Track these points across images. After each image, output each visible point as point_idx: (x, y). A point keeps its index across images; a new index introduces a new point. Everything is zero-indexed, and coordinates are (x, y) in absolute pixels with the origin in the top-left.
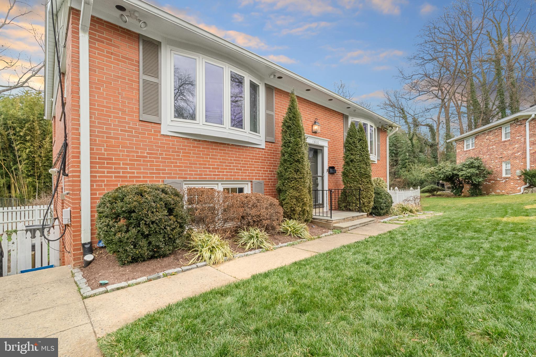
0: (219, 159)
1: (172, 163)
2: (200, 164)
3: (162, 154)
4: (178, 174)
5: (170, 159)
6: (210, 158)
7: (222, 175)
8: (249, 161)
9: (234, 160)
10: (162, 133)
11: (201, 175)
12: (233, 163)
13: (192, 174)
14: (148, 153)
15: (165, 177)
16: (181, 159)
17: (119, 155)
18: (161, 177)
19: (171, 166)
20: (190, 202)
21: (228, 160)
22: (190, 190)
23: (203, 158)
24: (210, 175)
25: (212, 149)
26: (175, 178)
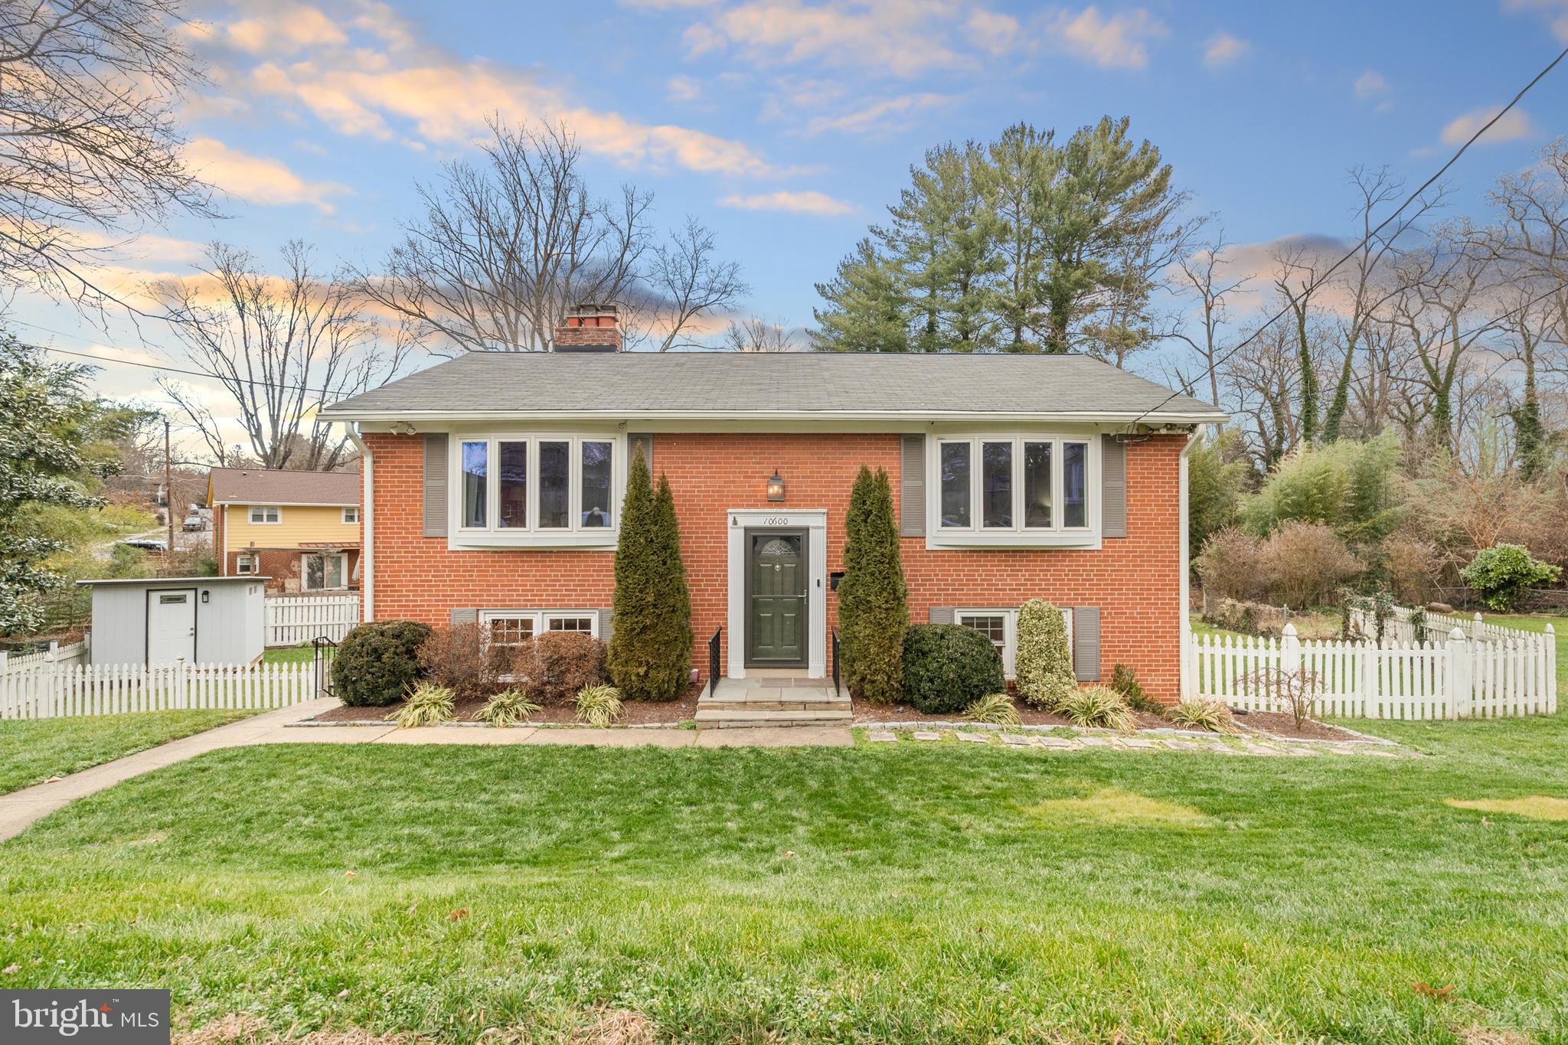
0: (534, 576)
1: (463, 586)
2: (502, 586)
3: (450, 576)
4: (470, 601)
5: (460, 581)
6: (519, 576)
7: (540, 600)
8: (592, 576)
9: (562, 576)
10: (450, 549)
11: (504, 601)
12: (559, 581)
13: (490, 601)
14: (433, 576)
15: (452, 606)
16: (475, 581)
17: (401, 581)
18: (448, 606)
19: (461, 591)
20: (495, 637)
21: (550, 576)
22: (495, 622)
23: (507, 576)
24: (519, 600)
25: (522, 561)
26: (467, 605)
